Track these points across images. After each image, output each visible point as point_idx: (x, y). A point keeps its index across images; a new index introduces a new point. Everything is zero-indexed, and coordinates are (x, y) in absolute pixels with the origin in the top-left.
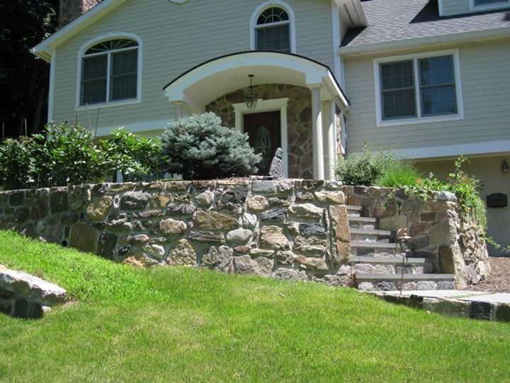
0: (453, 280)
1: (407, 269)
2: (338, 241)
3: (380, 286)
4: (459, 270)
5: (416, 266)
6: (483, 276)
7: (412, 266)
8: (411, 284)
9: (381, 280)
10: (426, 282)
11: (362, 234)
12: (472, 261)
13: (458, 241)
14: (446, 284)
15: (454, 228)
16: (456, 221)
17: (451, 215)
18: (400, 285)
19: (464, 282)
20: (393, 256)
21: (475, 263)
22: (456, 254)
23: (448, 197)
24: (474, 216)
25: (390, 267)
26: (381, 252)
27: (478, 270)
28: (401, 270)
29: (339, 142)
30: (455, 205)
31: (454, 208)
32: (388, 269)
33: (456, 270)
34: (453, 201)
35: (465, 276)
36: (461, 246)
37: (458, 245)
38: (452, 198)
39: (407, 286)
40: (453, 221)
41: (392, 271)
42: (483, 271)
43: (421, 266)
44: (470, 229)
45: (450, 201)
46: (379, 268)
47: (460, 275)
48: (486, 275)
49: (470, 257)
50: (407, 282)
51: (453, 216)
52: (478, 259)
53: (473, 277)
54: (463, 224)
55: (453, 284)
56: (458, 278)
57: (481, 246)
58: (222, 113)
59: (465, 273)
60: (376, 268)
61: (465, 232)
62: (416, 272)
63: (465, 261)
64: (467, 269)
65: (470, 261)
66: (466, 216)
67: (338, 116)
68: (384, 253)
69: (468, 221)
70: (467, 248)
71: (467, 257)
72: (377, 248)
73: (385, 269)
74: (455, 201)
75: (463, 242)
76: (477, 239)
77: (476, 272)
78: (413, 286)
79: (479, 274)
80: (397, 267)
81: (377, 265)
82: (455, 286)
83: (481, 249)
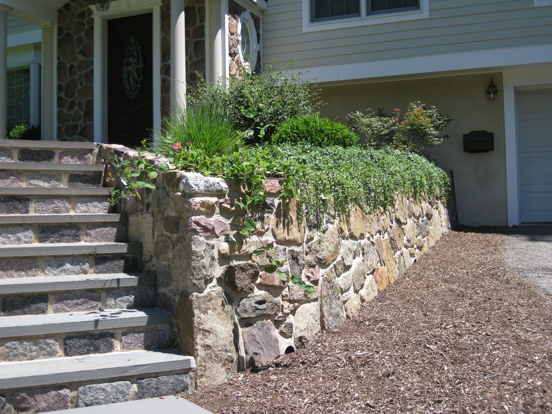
0: (187, 371)
1: (96, 343)
4: (207, 347)
5: (124, 334)
6: (300, 339)
7: (112, 336)
8: (59, 395)
10: (103, 385)
12: (264, 315)
13: (219, 280)
14: (165, 383)
15: (204, 255)
16: (218, 237)
17: (198, 228)
18: (23, 400)
19: (223, 369)
20: (100, 304)
21: (280, 314)
22: (205, 312)
23: (196, 188)
24: (293, 215)
25: (47, 344)
26: (67, 298)
27: (286, 329)
28: (80, 347)
29: (236, 58)
30: (221, 203)
31: (217, 210)
32: (42, 349)
33: (198, 347)
34: (212, 196)
35: (226, 357)
36: (230, 289)
37: (219, 289)
38: (211, 189)
39: (45, 401)
40: (206, 241)
41: (54, 351)
42: (303, 328)
43: (139, 332)
44: (275, 245)
45: (203, 195)
46: (15, 349)
47: (211, 358)
48: (309, 335)
49: (257, 309)
50: (45, 392)
51: (205, 229)
52: (296, 304)
53: (260, 351)
54: (244, 240)
55: (187, 379)
56: (204, 364)
57: (312, 273)
58: (78, 20)
59: (227, 351)
60: (7, 350)
61: (249, 256)
62: (123, 348)
63: (241, 320)
64: (246, 336)
65: (257, 316)
66: (262, 219)
67: (234, 17)
68: (75, 301)
69: (268, 229)
70: (252, 290)
71: (246, 311)
72: (53, 293)
73: (34, 348)
74: (220, 194)
75: (237, 281)
76: (297, 262)
77: (282, 333)
78: (63, 398)
79: (291, 337)
80: (67, 342)
81: (9, 344)
82: (191, 383)
83: (311, 280)
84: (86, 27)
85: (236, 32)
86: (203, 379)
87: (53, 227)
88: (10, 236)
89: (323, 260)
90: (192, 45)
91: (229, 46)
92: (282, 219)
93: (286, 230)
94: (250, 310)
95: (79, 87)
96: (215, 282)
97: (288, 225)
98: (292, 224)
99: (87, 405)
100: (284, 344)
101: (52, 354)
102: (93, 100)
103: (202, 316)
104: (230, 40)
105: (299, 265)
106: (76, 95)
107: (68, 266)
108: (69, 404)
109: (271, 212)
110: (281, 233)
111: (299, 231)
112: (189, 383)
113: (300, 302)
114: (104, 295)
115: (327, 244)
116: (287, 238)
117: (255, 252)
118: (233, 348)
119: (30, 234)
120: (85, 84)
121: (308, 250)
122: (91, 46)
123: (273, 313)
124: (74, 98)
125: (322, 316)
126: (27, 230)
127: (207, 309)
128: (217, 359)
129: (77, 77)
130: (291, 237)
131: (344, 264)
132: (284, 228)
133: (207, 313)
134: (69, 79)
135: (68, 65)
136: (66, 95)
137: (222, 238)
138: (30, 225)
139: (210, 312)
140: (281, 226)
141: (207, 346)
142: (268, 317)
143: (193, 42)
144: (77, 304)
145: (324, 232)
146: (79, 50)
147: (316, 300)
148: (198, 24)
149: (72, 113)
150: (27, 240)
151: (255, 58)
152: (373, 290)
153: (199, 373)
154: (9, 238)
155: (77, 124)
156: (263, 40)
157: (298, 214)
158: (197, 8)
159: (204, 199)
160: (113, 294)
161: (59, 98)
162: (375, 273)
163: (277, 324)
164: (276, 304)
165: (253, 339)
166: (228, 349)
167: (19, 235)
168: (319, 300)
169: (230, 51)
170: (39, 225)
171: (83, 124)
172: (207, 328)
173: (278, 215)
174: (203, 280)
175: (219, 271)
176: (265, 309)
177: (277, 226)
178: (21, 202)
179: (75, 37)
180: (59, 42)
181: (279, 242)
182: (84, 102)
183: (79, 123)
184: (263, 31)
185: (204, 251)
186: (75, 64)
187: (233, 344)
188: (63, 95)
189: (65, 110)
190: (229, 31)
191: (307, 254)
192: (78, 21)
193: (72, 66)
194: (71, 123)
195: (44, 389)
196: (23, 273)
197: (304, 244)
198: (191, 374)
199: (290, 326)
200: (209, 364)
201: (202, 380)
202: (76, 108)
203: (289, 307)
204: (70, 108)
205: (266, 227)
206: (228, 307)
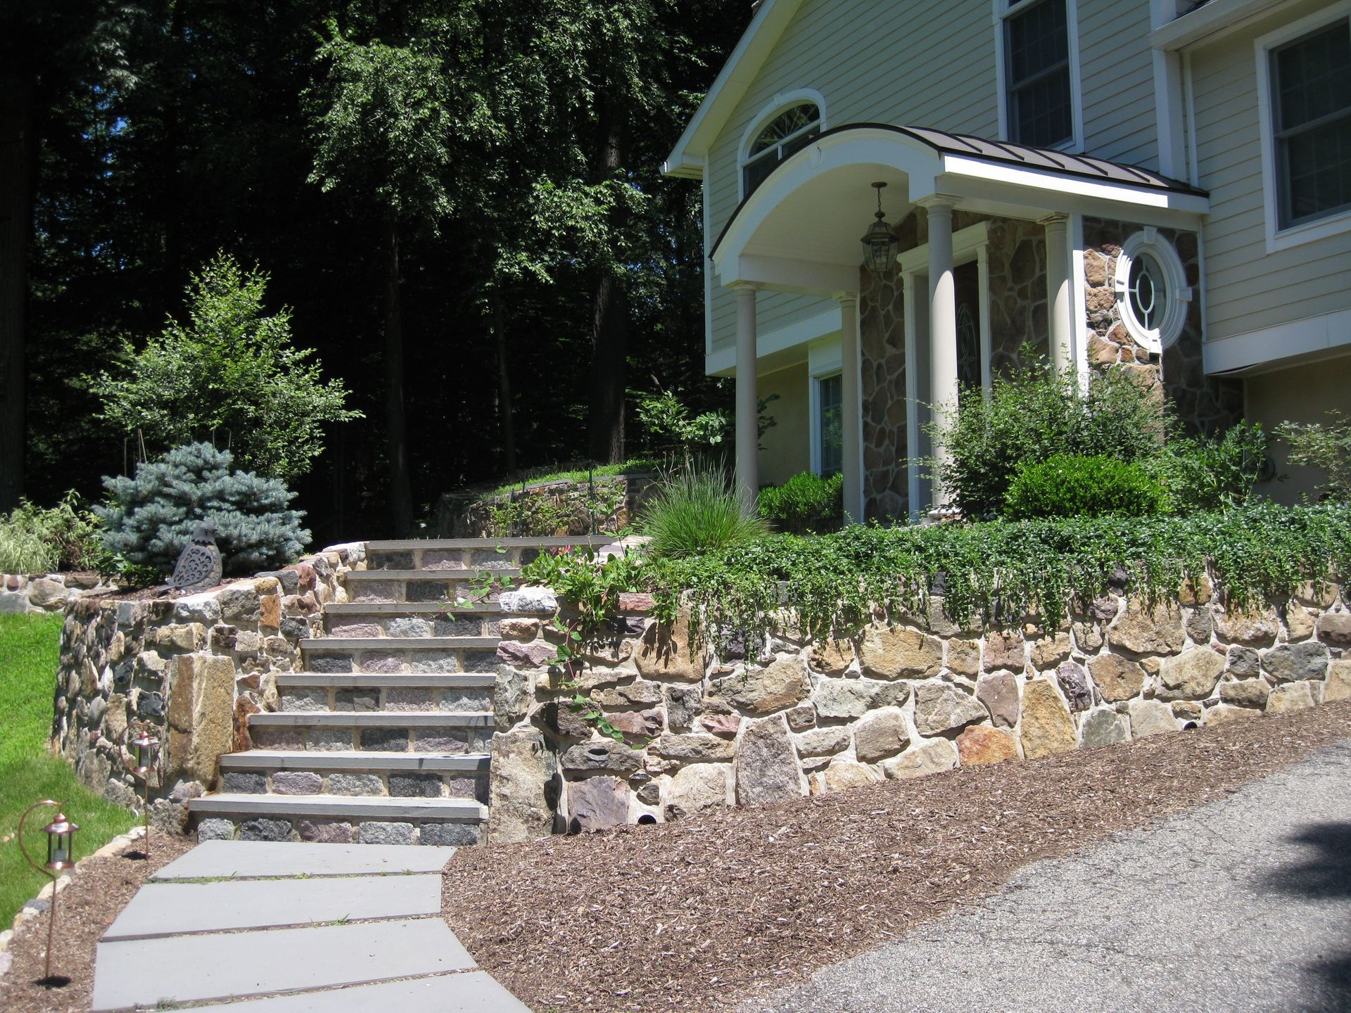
0: (477, 821)
1: (422, 785)
2: (172, 731)
3: (253, 828)
5: (453, 778)
6: (671, 808)
7: (440, 779)
8: (340, 828)
9: (255, 817)
10: (384, 824)
11: (452, 688)
12: (604, 769)
13: (533, 719)
14: (450, 832)
15: (508, 687)
16: (538, 667)
17: (505, 656)
18: (307, 828)
19: (525, 826)
20: (466, 745)
21: (641, 772)
22: (506, 755)
23: (506, 608)
24: (680, 641)
25: (371, 780)
26: (429, 736)
27: (646, 792)
28: (404, 787)
29: (1111, 328)
30: (544, 625)
31: (540, 633)
32: (365, 785)
33: (492, 796)
34: (529, 616)
35: (529, 812)
36: (550, 732)
37: (535, 730)
38: (527, 608)
39: (327, 832)
40: (515, 670)
41: (377, 789)
42: (677, 794)
43: (469, 778)
44: (639, 679)
45: (518, 616)
46: (339, 781)
47: (508, 810)
48: (689, 804)
49: (591, 760)
50: (327, 823)
51: (514, 657)
52: (674, 761)
53: (590, 814)
54: (578, 672)
55: (476, 831)
56: (498, 816)
57: (719, 722)
58: (884, 282)
59: (530, 805)
60: (331, 782)
61: (587, 692)
62: (451, 794)
63: (566, 771)
64: (571, 792)
65: (590, 769)
66: (616, 645)
67: (1103, 251)
68: (437, 740)
69: (625, 659)
70: (588, 735)
71: (573, 761)
72: (415, 728)
73: (358, 783)
74: (543, 614)
75: (559, 722)
76: (684, 704)
77: (639, 796)
78: (344, 831)
79: (657, 804)
80: (391, 780)
81: (332, 776)
82: (482, 837)
83: (714, 730)
84: (896, 294)
85: (1110, 279)
86: (496, 835)
87: (480, 653)
88: (431, 662)
89: (749, 705)
90: (1031, 315)
91: (1087, 309)
92: (656, 645)
93: (662, 661)
94: (579, 760)
95: (890, 403)
96: (527, 720)
97: (667, 653)
98: (675, 652)
99: (367, 843)
100: (638, 809)
101: (375, 792)
102: (906, 425)
103: (501, 759)
104: (1088, 297)
105: (687, 709)
106: (886, 418)
107: (465, 700)
108: (350, 839)
109: (637, 636)
110: (653, 663)
111: (692, 662)
112: (478, 836)
113: (685, 760)
114: (471, 734)
115: (767, 682)
116: (663, 670)
117: (594, 687)
118: (543, 803)
119: (453, 661)
120: (895, 399)
121: (713, 689)
122: (901, 326)
123: (623, 768)
124: (883, 425)
125: (738, 785)
126: (449, 656)
127: (509, 752)
128: (517, 813)
129: (885, 384)
130: (671, 669)
131: (818, 714)
132: (659, 657)
133: (508, 757)
134: (877, 389)
135: (875, 365)
136: (873, 420)
137: (546, 668)
138: (454, 650)
139: (512, 756)
140: (654, 654)
141: (504, 796)
142: (612, 772)
143: (1032, 308)
144: (440, 744)
145: (766, 664)
146: (887, 335)
147: (729, 760)
148: (1038, 273)
149: (881, 450)
150: (449, 668)
151: (1177, 316)
152: (933, 762)
153: (492, 826)
154: (430, 665)
155: (888, 471)
156: (1206, 275)
157: (691, 638)
158: (1034, 243)
159: (514, 621)
160: (481, 734)
161: (866, 424)
162: (961, 736)
163: (634, 784)
164: (629, 757)
165: (582, 796)
166: (532, 802)
167: (442, 662)
168: (735, 761)
169: (1089, 317)
170: (464, 650)
171: (896, 470)
172: (504, 774)
173: (649, 640)
174: (505, 718)
175: (535, 707)
176: (603, 762)
177: (645, 654)
178: (471, 622)
179: (883, 313)
180: (863, 323)
181: (645, 676)
182: (895, 430)
183: (890, 468)
184: (1205, 259)
185: (509, 682)
186: (883, 361)
187: (543, 798)
188: (869, 420)
189: (873, 446)
190: (1088, 280)
191: (711, 694)
192: (885, 285)
193: (879, 366)
194: (882, 469)
195: (327, 820)
196: (415, 706)
197: (706, 681)
198: (482, 825)
199: (656, 789)
200: (505, 818)
201: (494, 834)
202: (887, 442)
203: (659, 763)
204: (879, 444)
205: (622, 655)
206: (547, 754)
